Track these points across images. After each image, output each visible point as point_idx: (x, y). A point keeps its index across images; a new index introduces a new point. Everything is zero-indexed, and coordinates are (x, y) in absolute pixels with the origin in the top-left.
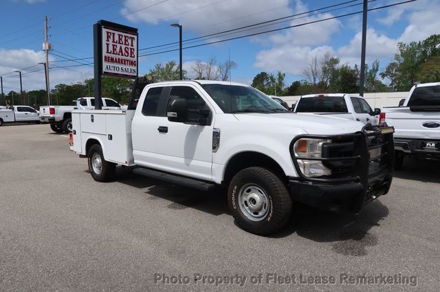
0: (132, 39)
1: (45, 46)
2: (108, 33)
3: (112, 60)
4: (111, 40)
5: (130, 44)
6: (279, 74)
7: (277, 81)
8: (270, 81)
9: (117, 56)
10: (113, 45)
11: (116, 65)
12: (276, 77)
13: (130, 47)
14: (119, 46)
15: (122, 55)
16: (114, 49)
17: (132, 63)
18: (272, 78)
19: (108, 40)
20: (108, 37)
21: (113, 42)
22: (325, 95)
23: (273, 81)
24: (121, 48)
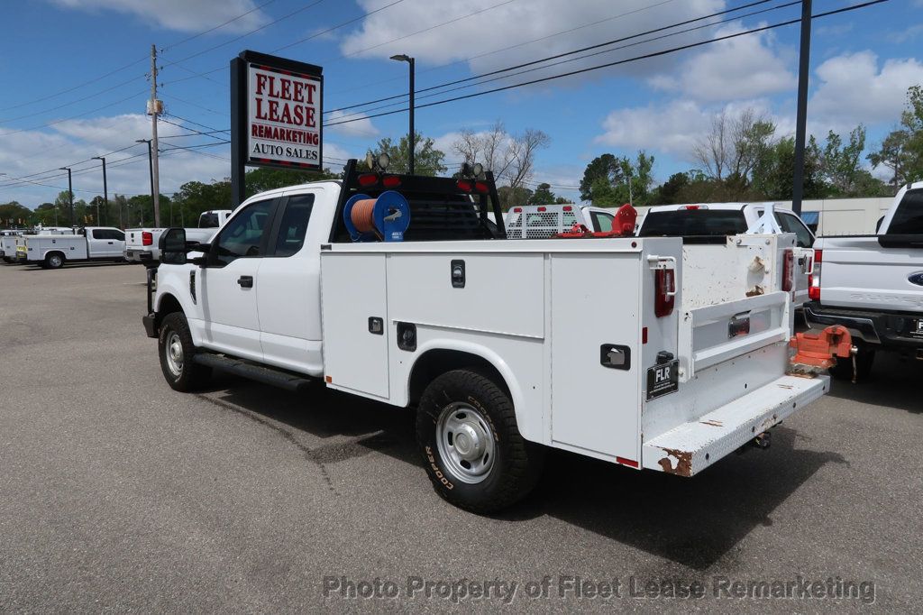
0: (311, 88)
1: (151, 106)
2: (259, 76)
3: (268, 133)
4: (266, 91)
5: (306, 99)
6: (642, 158)
7: (636, 173)
8: (621, 172)
9: (279, 125)
10: (271, 103)
11: (276, 143)
12: (634, 163)
13: (305, 105)
14: (282, 103)
15: (289, 122)
16: (272, 111)
17: (310, 139)
18: (625, 165)
19: (259, 92)
20: (260, 85)
21: (271, 94)
22: (701, 206)
23: (628, 172)
24: (286, 108)
